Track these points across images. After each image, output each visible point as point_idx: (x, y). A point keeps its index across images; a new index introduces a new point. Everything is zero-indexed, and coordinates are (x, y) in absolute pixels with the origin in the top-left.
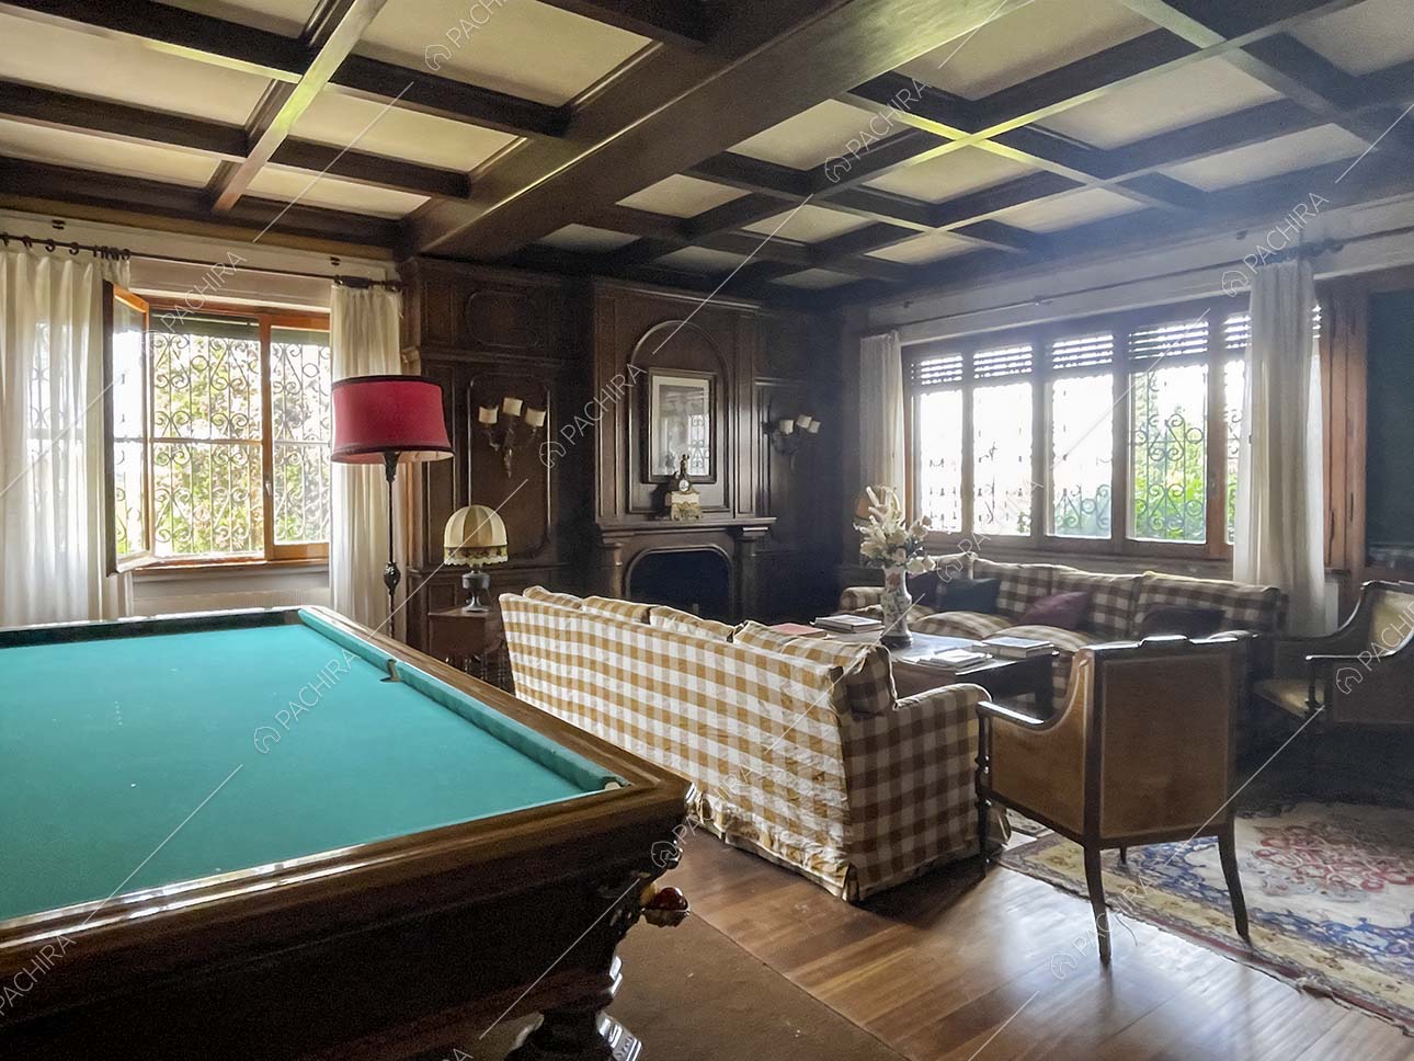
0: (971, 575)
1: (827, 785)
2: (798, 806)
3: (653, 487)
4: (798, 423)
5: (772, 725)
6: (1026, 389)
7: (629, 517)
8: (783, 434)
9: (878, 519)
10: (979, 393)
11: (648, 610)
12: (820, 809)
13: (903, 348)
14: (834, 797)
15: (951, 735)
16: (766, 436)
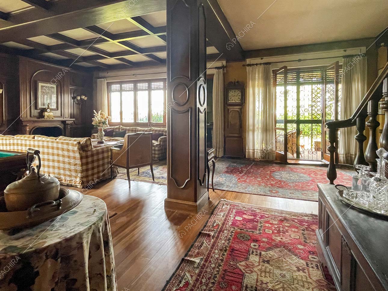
0: (121, 130)
1: (77, 166)
2: (71, 172)
3: (39, 111)
4: (81, 97)
5: (65, 156)
6: (132, 93)
7: (31, 118)
8: (77, 100)
9: (96, 117)
10: (123, 93)
11: (34, 136)
12: (76, 171)
13: (107, 83)
14: (79, 168)
15: (106, 155)
16: (73, 100)
